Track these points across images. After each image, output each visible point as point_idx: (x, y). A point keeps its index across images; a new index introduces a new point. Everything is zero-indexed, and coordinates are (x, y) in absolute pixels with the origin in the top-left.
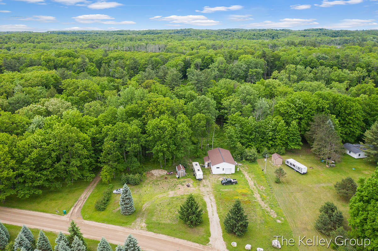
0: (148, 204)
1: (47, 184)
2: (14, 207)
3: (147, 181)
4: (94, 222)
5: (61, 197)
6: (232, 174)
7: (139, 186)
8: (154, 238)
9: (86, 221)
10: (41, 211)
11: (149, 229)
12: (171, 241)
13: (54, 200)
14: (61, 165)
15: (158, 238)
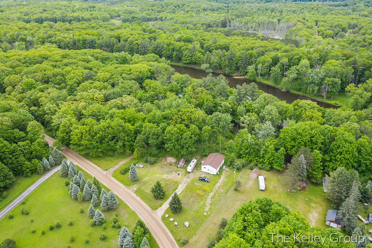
0: (147, 178)
1: (105, 151)
2: (88, 159)
3: (159, 164)
4: (115, 180)
5: (111, 160)
6: (214, 175)
7: (153, 165)
8: (134, 198)
9: (112, 178)
10: (97, 166)
11: (136, 192)
12: (140, 202)
13: (107, 160)
14: (112, 143)
15: (136, 199)
